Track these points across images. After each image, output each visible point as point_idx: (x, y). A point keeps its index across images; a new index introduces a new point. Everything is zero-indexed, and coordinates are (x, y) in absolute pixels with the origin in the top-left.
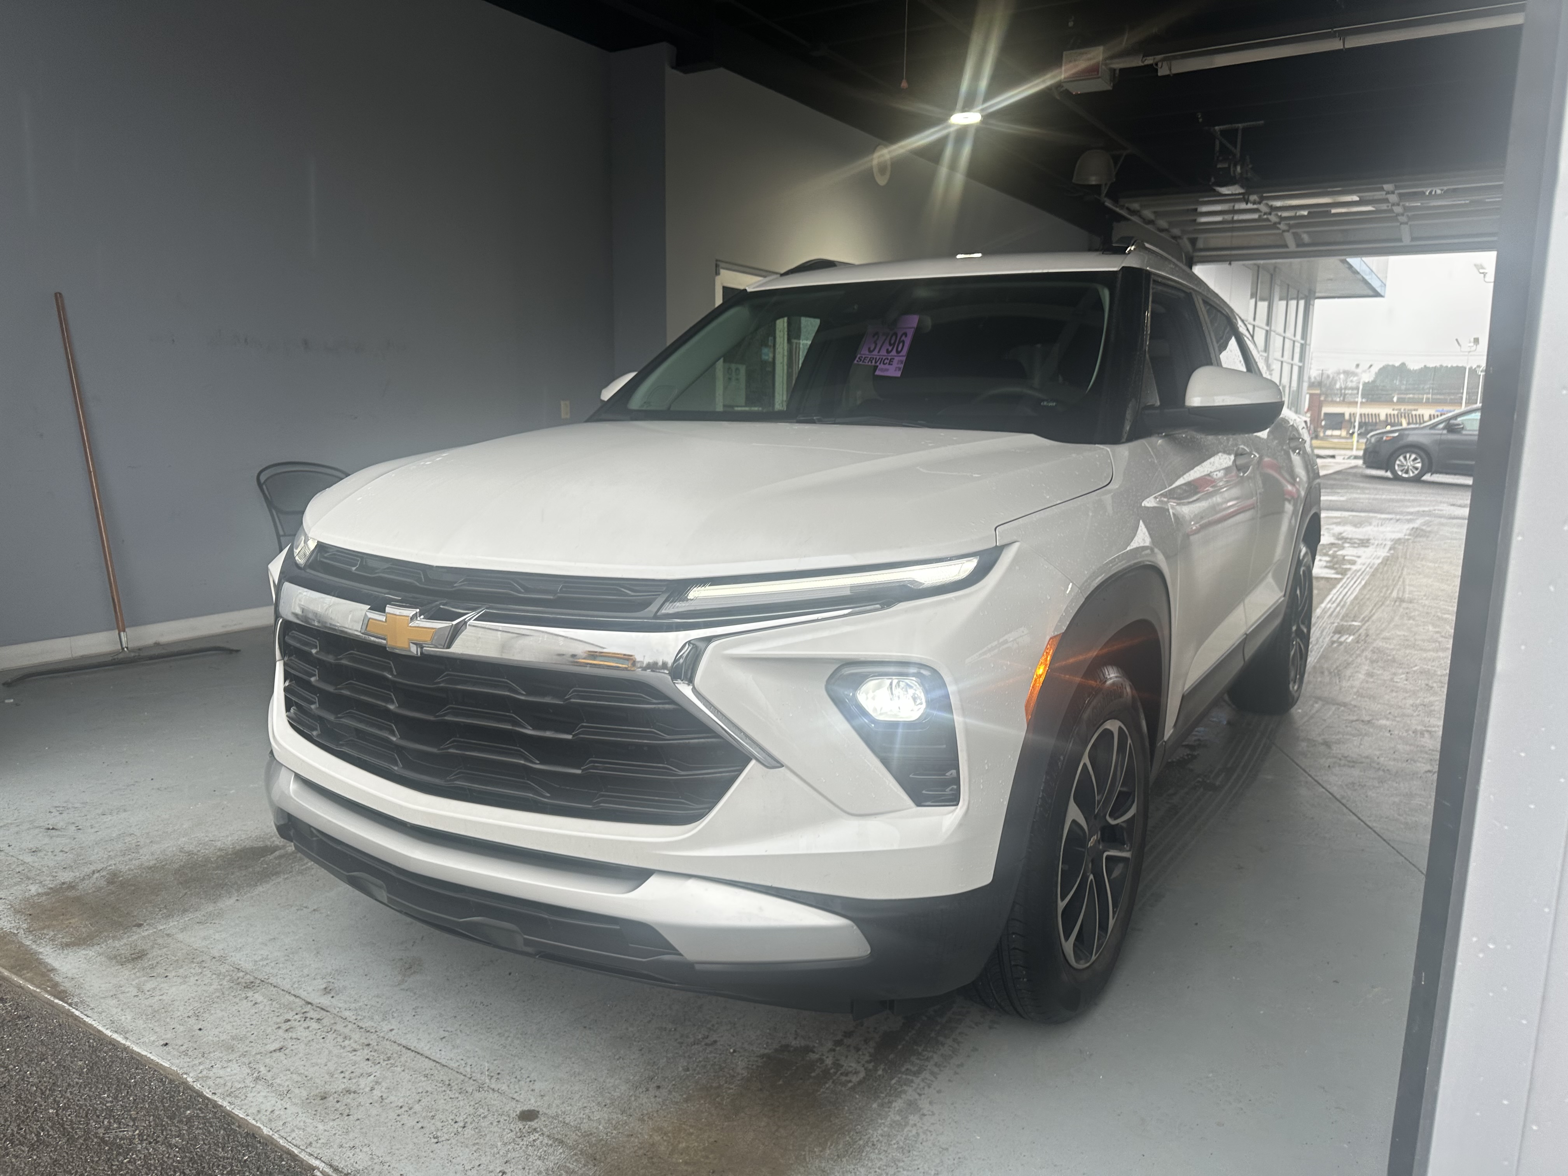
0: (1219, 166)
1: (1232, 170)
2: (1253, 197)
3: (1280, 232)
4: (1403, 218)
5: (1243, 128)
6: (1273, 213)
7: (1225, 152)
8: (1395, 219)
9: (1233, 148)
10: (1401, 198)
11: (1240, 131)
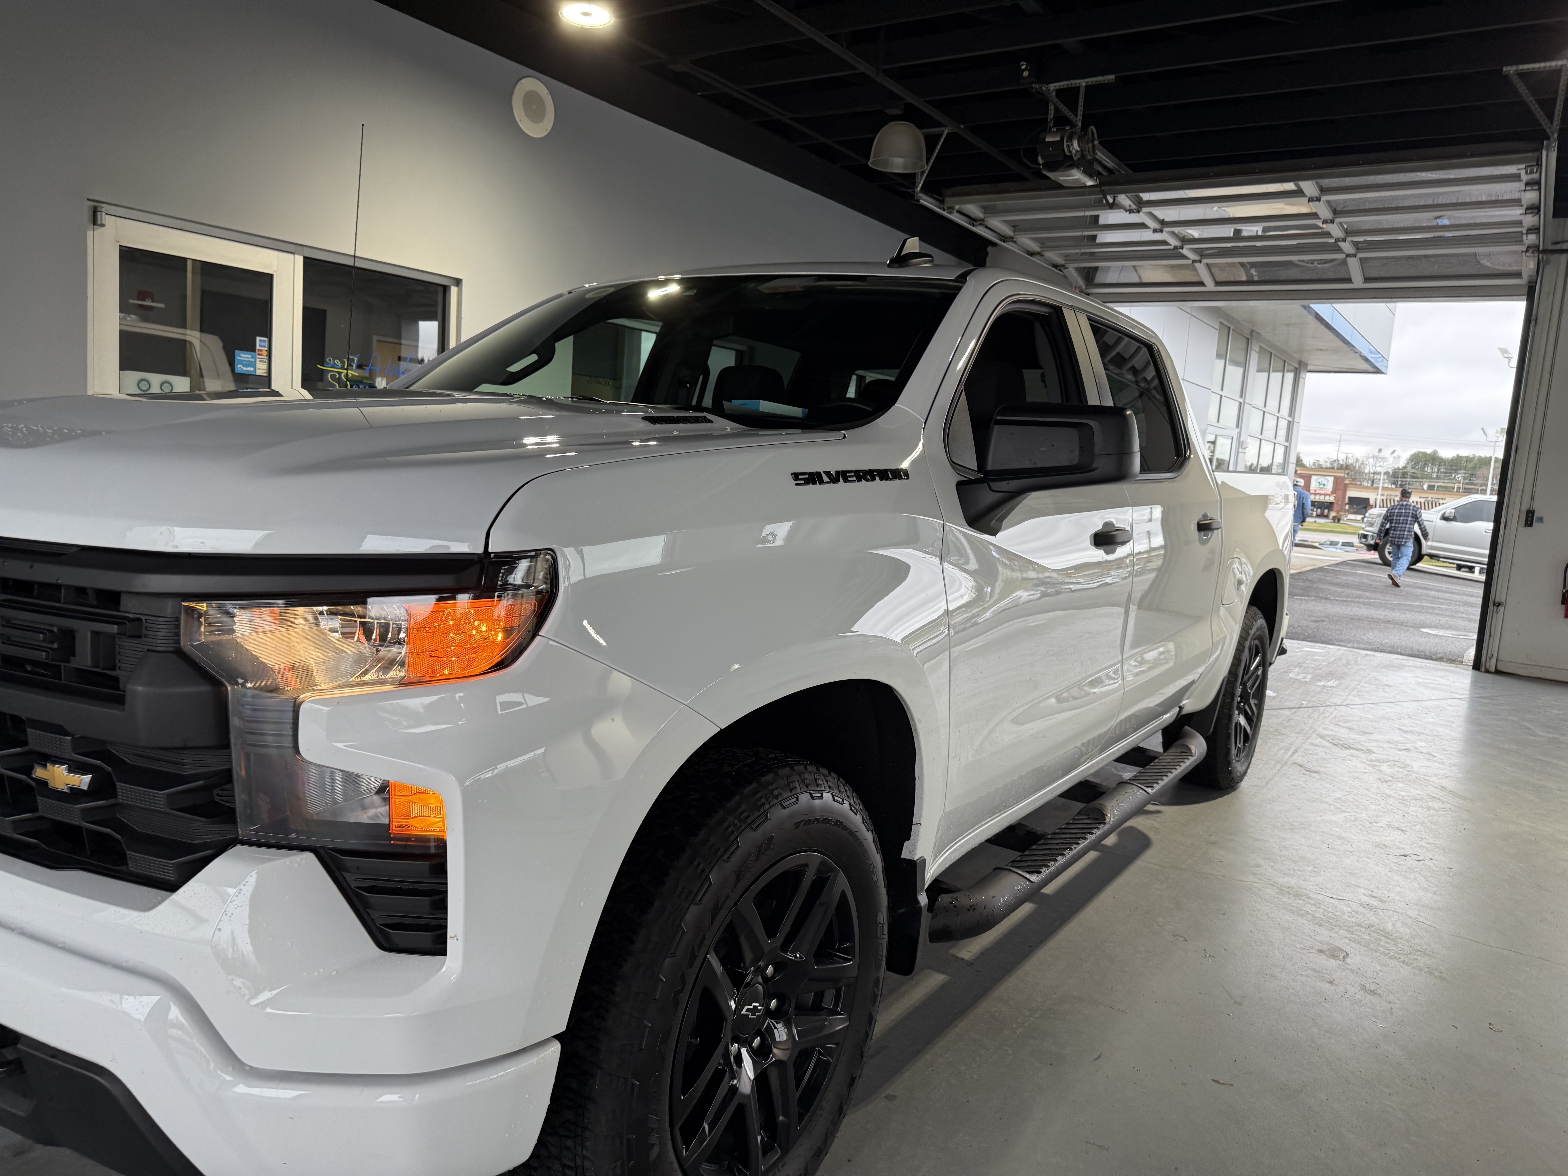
0: (1048, 139)
1: (1066, 144)
2: (1123, 200)
3: (1190, 262)
4: (1347, 247)
5: (1086, 86)
6: (1166, 229)
7: (1061, 121)
8: (1336, 248)
9: (1073, 116)
10: (1336, 212)
11: (1082, 91)
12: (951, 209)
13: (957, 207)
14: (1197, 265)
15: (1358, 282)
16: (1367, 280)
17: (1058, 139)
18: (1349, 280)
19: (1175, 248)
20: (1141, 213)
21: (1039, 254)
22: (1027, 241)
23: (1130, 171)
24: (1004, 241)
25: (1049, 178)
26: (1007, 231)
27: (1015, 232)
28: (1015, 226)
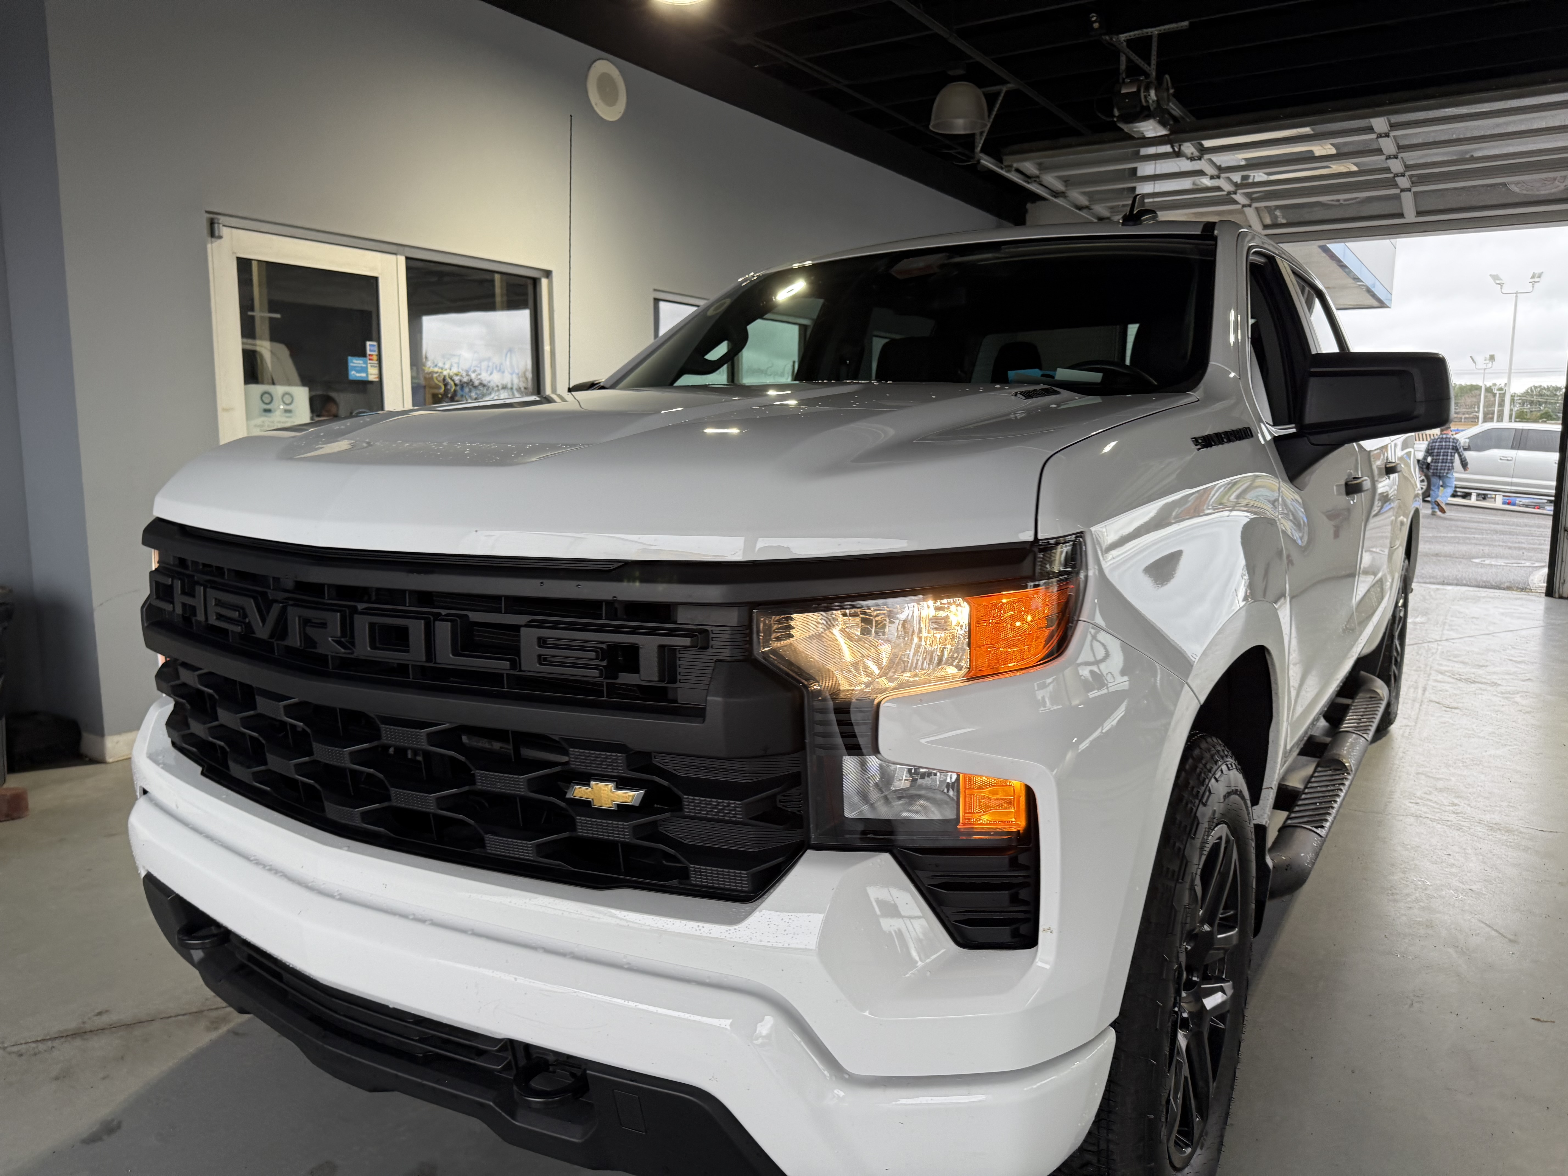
0: (1124, 91)
1: (1142, 95)
2: (1188, 148)
3: (1239, 207)
4: (1403, 182)
5: (1159, 35)
6: (1223, 175)
7: (1134, 71)
8: (1393, 184)
9: (1146, 65)
10: (1401, 148)
11: (1155, 40)
12: (1009, 168)
13: (1015, 165)
14: (1246, 209)
15: (1410, 216)
16: (1419, 213)
17: (1134, 90)
18: (1401, 215)
19: (1229, 193)
20: (1203, 160)
21: (1087, 207)
22: (1077, 196)
23: (1193, 119)
24: (1056, 197)
25: (1122, 130)
26: (1059, 186)
27: (1066, 186)
28: (1066, 181)
